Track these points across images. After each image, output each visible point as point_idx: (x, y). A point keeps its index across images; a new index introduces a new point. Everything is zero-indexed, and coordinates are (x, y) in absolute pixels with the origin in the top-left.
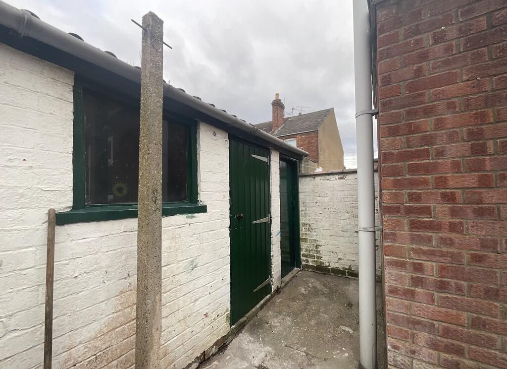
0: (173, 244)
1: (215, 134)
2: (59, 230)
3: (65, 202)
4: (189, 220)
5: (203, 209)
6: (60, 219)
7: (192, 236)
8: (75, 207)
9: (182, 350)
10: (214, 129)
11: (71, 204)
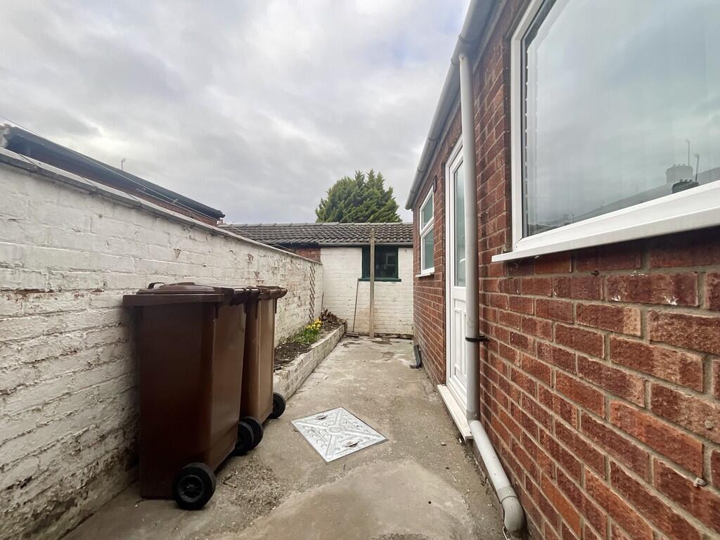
0: (387, 291)
1: (405, 251)
2: (359, 282)
4: (393, 284)
5: (400, 281)
6: (360, 280)
7: (394, 289)
9: (390, 327)
11: (361, 277)
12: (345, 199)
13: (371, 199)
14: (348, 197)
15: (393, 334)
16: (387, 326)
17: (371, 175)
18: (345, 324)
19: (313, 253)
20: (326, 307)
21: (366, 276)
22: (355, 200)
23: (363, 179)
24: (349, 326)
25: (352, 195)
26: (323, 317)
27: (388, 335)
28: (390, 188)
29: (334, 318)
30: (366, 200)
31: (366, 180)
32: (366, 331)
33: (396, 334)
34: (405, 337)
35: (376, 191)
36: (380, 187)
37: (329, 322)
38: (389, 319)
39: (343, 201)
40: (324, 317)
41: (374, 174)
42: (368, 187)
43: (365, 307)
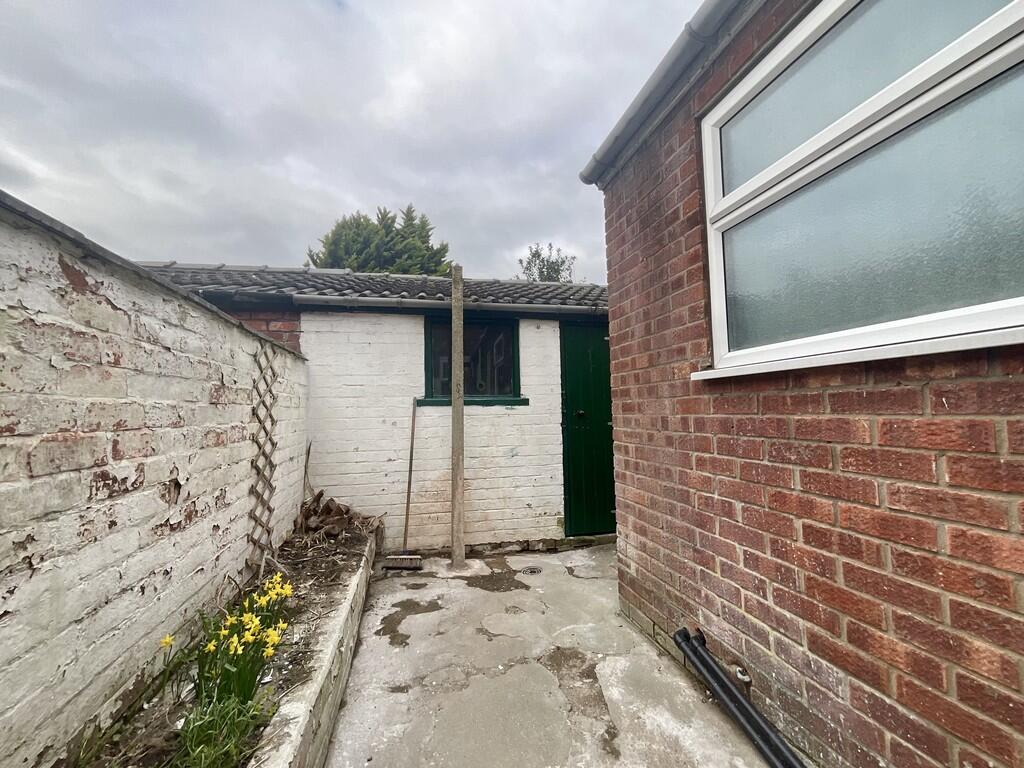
0: (493, 430)
1: (538, 328)
2: (418, 408)
3: (421, 393)
4: (509, 412)
5: (526, 402)
6: (419, 403)
7: (512, 426)
8: (426, 396)
9: (502, 525)
10: (538, 322)
11: (424, 394)
12: (359, 253)
13: (410, 257)
14: (365, 249)
15: (510, 543)
16: (493, 524)
17: (409, 215)
18: (379, 532)
19: (275, 326)
20: (318, 483)
21: (437, 391)
22: (379, 255)
23: (393, 221)
24: (388, 533)
25: (373, 246)
26: (307, 517)
27: (499, 545)
28: (442, 245)
29: (345, 516)
30: (400, 257)
31: (399, 224)
32: (439, 542)
33: (518, 543)
34: (540, 546)
35: (419, 244)
36: (425, 238)
37: (329, 535)
38: (501, 504)
39: (354, 256)
40: (313, 521)
41: (414, 214)
42: (403, 236)
43: (433, 475)
